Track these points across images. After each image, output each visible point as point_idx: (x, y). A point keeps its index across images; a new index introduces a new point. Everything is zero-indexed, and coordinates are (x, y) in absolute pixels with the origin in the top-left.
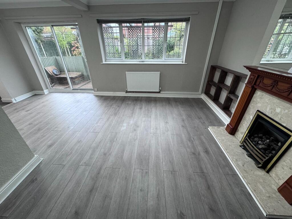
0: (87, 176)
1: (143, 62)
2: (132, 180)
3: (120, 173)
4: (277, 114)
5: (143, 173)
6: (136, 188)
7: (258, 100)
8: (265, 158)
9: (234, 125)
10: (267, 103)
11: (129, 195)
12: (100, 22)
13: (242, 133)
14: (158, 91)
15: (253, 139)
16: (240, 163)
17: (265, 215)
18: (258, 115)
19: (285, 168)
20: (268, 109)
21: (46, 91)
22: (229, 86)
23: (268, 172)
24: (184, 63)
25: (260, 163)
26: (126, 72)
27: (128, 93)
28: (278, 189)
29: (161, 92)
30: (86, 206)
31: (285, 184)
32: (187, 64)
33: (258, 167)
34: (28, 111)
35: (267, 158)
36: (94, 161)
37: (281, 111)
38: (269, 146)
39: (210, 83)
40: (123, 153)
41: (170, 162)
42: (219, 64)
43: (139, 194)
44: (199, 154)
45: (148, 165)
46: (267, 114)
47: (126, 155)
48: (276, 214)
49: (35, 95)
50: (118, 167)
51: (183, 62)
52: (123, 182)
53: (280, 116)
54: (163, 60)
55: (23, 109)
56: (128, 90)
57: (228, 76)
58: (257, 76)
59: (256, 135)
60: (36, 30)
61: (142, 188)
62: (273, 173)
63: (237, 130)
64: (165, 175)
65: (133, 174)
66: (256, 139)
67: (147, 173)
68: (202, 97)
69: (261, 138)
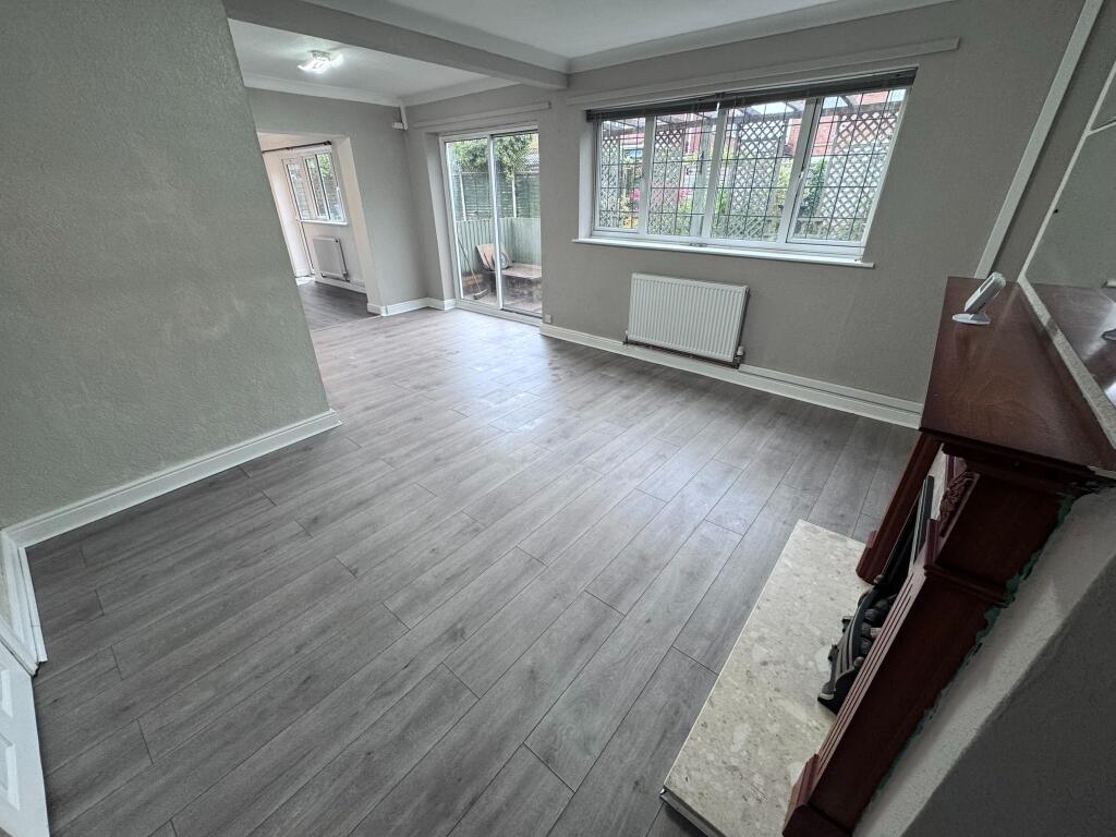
5: (468, 527)
12: (595, 117)
14: (729, 358)
21: (448, 303)
24: (857, 262)
26: (634, 276)
27: (630, 347)
29: (743, 368)
32: (871, 265)
34: (391, 336)
41: (554, 539)
49: (428, 308)
52: (420, 520)
54: (778, 245)
55: (385, 332)
56: (632, 337)
60: (512, 145)
61: (438, 548)
64: (510, 554)
65: (449, 517)
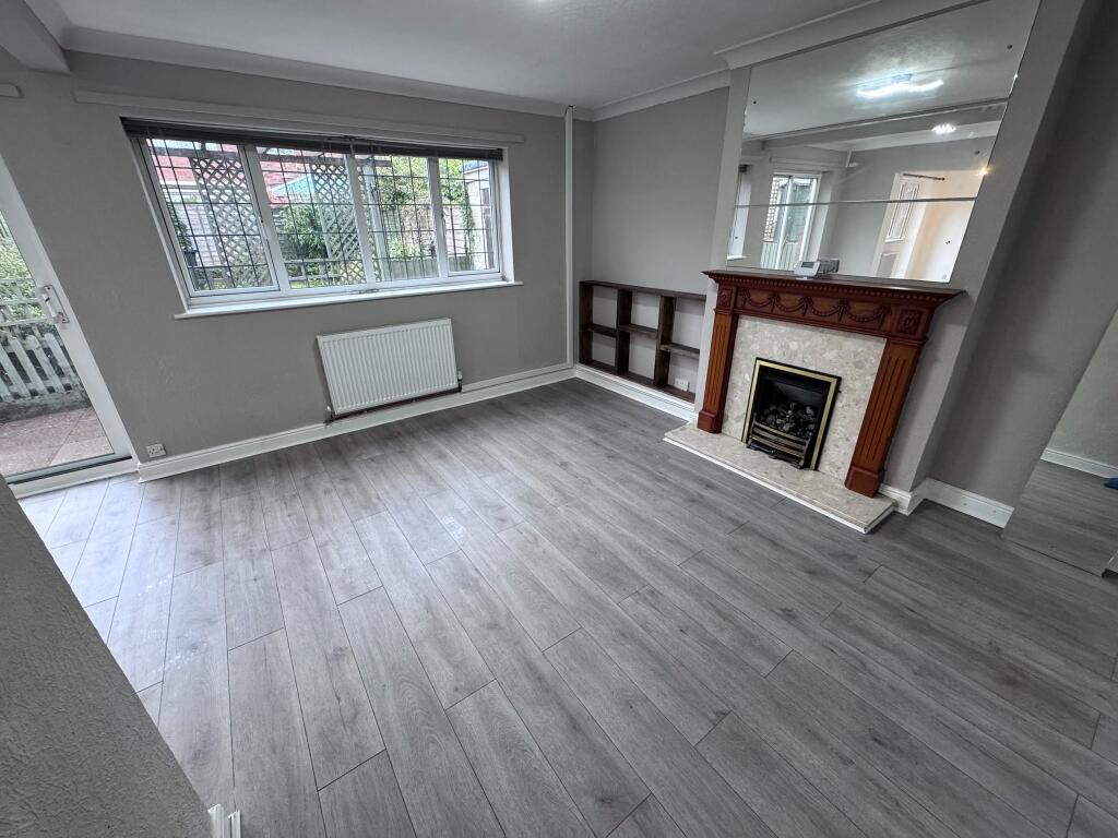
0: (513, 712)
1: (372, 291)
2: (640, 629)
3: (596, 637)
4: (794, 354)
5: (645, 599)
6: (667, 635)
7: (750, 337)
8: (804, 444)
9: (715, 409)
10: (770, 338)
11: (671, 659)
12: (138, 130)
13: (737, 420)
14: (454, 385)
15: (765, 420)
16: (774, 475)
17: (862, 531)
18: (761, 367)
19: (840, 443)
20: (775, 349)
22: (656, 327)
23: (816, 469)
24: (512, 282)
25: (799, 459)
26: (320, 339)
27: (334, 424)
28: (846, 484)
29: (464, 388)
30: (608, 763)
31: (854, 468)
32: (521, 283)
33: (801, 468)
35: (807, 442)
36: (481, 663)
37: (800, 346)
38: (796, 420)
39: (588, 330)
40: (546, 591)
42: (595, 277)
43: (687, 639)
44: (702, 497)
45: (637, 577)
46: (777, 360)
47: (557, 590)
48: (873, 519)
50: (573, 629)
51: (504, 279)
52: (628, 646)
53: (800, 356)
54: (443, 277)
56: (339, 410)
57: (636, 303)
58: (734, 289)
59: (766, 412)
61: (679, 627)
62: (825, 466)
63: (725, 418)
64: (690, 571)
65: (626, 615)
66: (770, 418)
67: (652, 592)
68: (577, 376)
69: (775, 413)
